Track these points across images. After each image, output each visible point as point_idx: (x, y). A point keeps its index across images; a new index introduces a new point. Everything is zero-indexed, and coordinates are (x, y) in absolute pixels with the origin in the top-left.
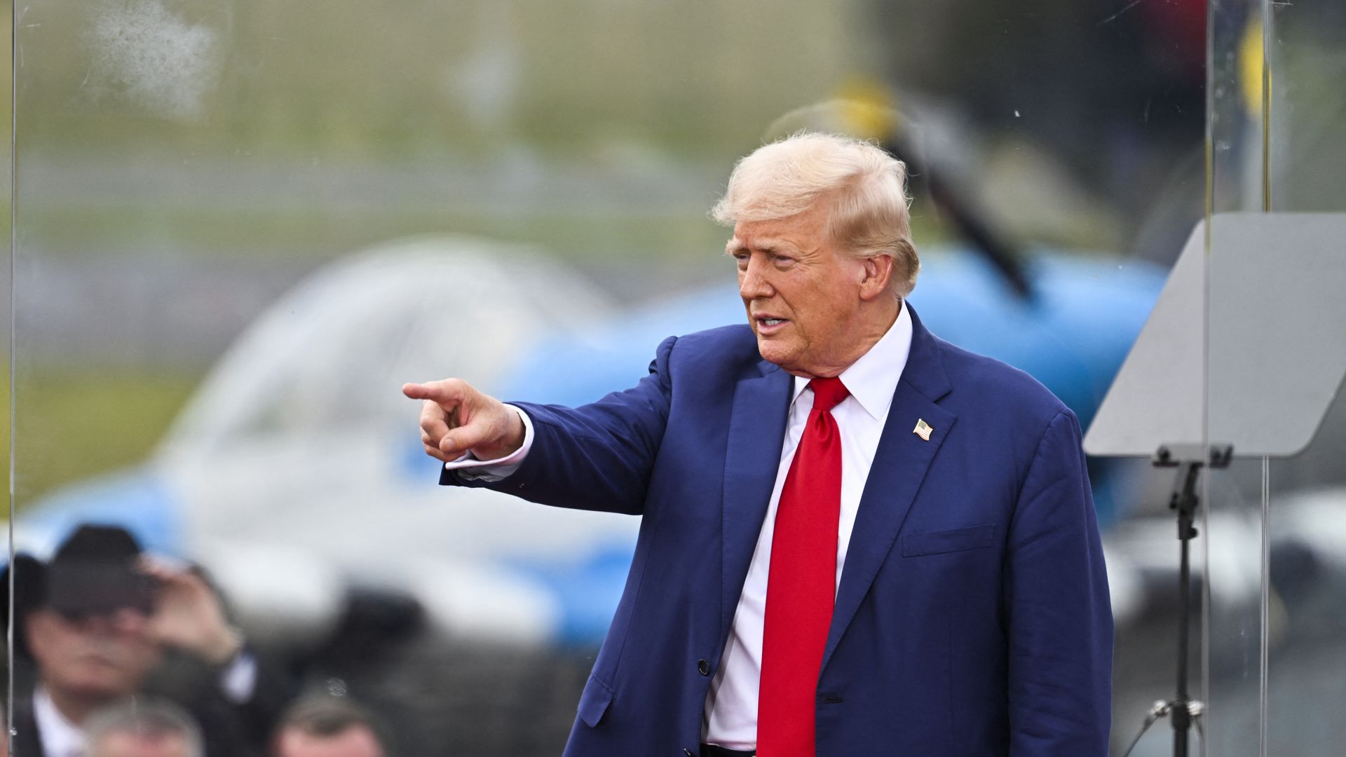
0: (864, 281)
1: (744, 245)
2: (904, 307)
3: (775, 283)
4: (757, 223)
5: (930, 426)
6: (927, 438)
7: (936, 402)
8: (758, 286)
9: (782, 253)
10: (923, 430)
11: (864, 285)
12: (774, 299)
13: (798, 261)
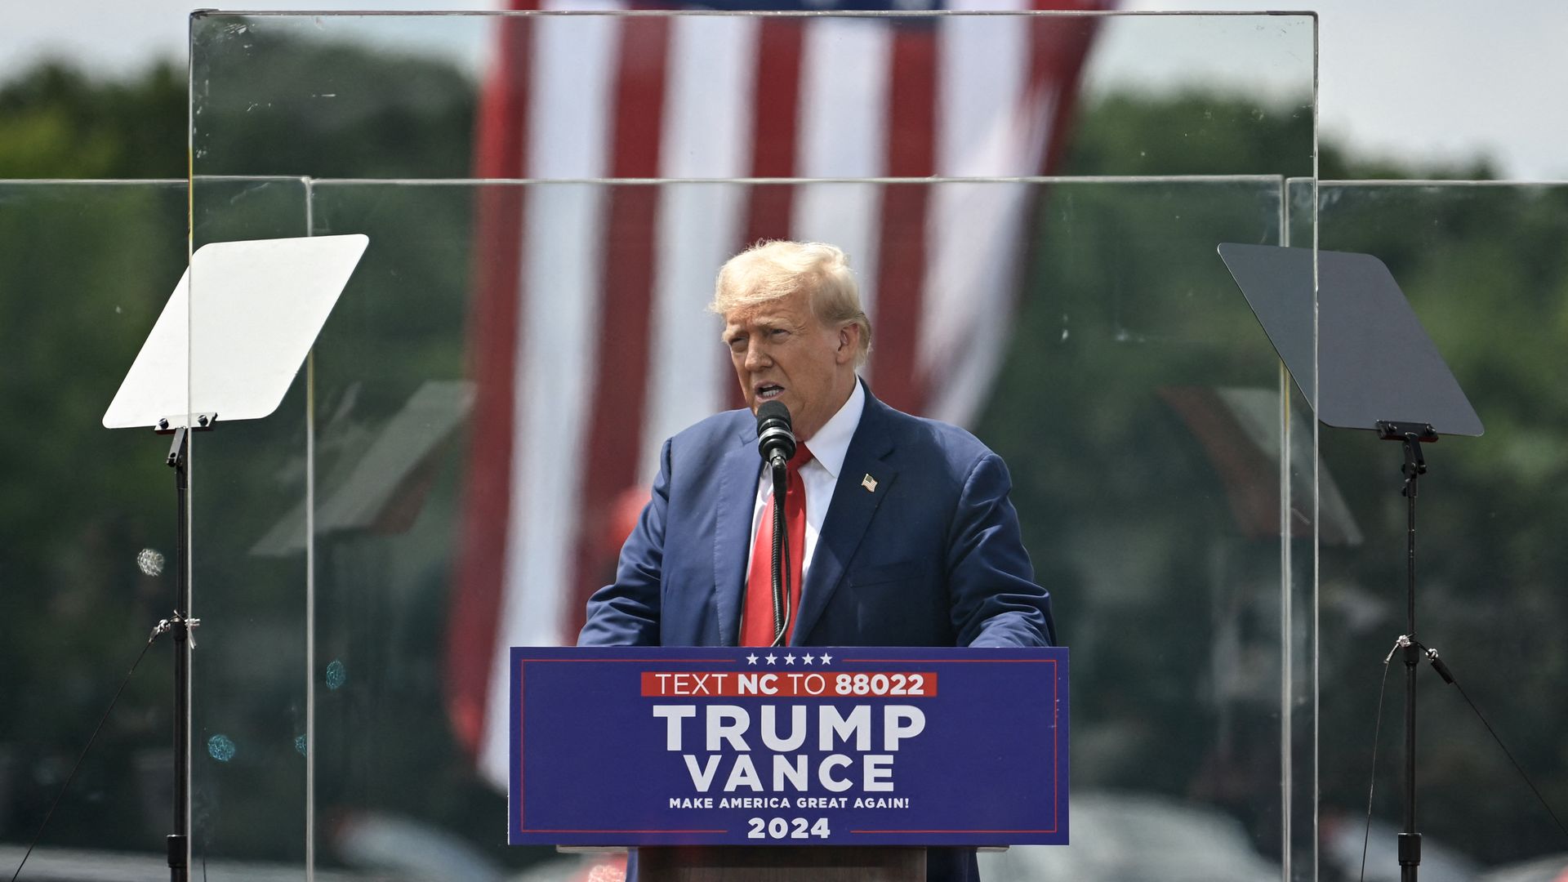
0: (840, 349)
1: (744, 328)
2: (858, 381)
3: (773, 355)
4: (754, 306)
5: (876, 480)
6: (873, 490)
7: (882, 459)
8: (761, 358)
9: (778, 328)
10: (870, 484)
11: (840, 353)
12: (773, 369)
13: (790, 333)
